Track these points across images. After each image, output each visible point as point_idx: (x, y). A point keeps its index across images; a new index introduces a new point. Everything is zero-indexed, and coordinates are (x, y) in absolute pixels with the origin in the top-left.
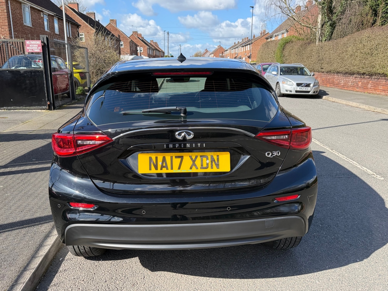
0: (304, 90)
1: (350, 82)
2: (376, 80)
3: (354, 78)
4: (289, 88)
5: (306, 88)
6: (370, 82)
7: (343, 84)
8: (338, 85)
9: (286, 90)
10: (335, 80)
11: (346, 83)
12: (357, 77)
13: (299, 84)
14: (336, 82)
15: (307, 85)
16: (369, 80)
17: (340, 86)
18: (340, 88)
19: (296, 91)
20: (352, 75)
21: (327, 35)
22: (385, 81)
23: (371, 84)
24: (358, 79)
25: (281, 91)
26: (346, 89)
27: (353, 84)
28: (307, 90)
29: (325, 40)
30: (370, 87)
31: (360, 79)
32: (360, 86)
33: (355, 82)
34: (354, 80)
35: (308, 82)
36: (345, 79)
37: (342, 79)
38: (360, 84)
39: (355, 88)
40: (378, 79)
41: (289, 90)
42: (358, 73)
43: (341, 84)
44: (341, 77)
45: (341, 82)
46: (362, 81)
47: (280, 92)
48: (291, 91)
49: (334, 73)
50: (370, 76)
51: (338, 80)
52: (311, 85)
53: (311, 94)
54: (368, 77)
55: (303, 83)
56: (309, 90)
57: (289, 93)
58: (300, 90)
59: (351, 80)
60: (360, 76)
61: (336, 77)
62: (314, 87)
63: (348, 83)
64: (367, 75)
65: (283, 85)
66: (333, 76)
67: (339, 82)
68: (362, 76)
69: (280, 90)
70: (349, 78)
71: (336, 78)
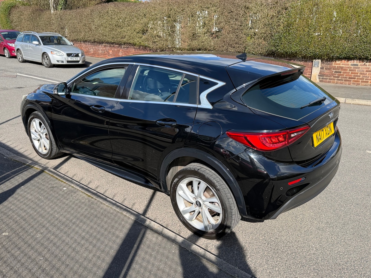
0: (75, 60)
1: (100, 50)
2: (126, 49)
3: (103, 47)
4: (59, 58)
5: (76, 58)
6: (121, 50)
7: (93, 52)
8: (87, 53)
9: (57, 61)
10: (83, 48)
11: (96, 51)
12: (106, 46)
13: (69, 54)
14: (85, 50)
15: (76, 55)
16: (119, 48)
17: (90, 54)
18: (91, 55)
19: (67, 61)
20: (101, 43)
21: (62, 4)
22: (134, 49)
23: (121, 52)
24: (108, 48)
25: (52, 62)
26: (97, 56)
27: (103, 52)
28: (77, 60)
29: (61, 9)
30: (121, 55)
31: (110, 47)
32: (111, 54)
33: (105, 50)
34: (104, 49)
35: (77, 52)
36: (94, 48)
37: (91, 47)
38: (111, 52)
39: (106, 56)
40: (128, 48)
41: (60, 61)
42: (108, 43)
43: (91, 52)
44: (90, 46)
45: (90, 50)
46: (112, 49)
47: (50, 63)
48: (62, 62)
49: (81, 41)
50: (119, 45)
51: (86, 48)
52: (80, 55)
53: (81, 63)
54: (117, 46)
55: (72, 54)
56: (79, 60)
57: (60, 63)
58: (71, 60)
59: (101, 48)
60: (109, 45)
61: (83, 45)
62: (82, 57)
63: (98, 51)
64: (116, 44)
65: (53, 56)
66: (80, 45)
67: (88, 50)
68: (112, 45)
69: (50, 61)
70: (98, 46)
71: (84, 47)
